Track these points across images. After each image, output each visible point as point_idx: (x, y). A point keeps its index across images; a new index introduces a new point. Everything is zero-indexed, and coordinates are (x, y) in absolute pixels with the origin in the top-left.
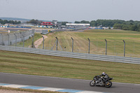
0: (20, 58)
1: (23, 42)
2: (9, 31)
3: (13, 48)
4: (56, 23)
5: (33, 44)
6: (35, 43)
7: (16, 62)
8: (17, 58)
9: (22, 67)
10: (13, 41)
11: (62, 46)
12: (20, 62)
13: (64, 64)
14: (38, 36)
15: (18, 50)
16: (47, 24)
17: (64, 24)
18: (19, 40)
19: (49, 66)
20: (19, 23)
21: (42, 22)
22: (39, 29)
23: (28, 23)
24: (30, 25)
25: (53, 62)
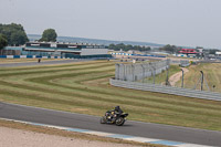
0: (148, 99)
1: (154, 77)
2: (134, 61)
3: (139, 86)
4: (201, 50)
5: (167, 80)
6: (171, 78)
7: (143, 105)
8: (144, 99)
9: (151, 112)
10: (140, 75)
11: (209, 85)
12: (148, 106)
13: (212, 111)
14: (175, 69)
15: (146, 88)
16: (188, 52)
17: (213, 52)
18: (148, 73)
19: (189, 112)
20: (149, 49)
21: (181, 49)
22: (176, 59)
23: (160, 49)
24: (164, 53)
25: (197, 107)
